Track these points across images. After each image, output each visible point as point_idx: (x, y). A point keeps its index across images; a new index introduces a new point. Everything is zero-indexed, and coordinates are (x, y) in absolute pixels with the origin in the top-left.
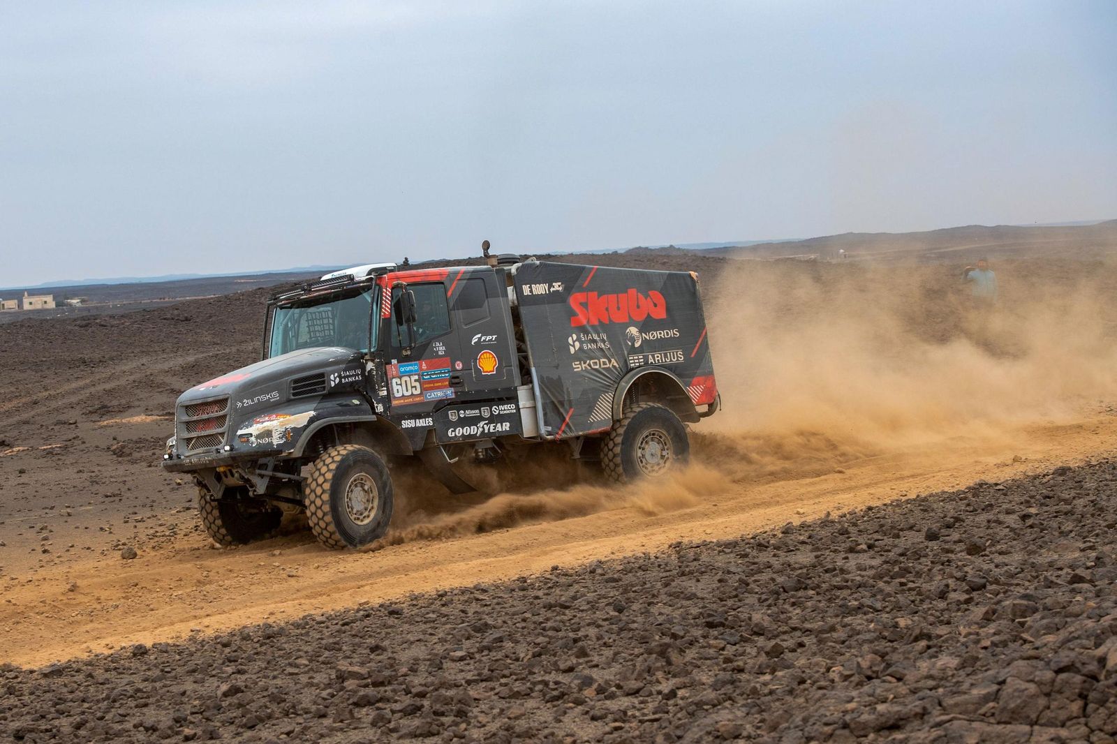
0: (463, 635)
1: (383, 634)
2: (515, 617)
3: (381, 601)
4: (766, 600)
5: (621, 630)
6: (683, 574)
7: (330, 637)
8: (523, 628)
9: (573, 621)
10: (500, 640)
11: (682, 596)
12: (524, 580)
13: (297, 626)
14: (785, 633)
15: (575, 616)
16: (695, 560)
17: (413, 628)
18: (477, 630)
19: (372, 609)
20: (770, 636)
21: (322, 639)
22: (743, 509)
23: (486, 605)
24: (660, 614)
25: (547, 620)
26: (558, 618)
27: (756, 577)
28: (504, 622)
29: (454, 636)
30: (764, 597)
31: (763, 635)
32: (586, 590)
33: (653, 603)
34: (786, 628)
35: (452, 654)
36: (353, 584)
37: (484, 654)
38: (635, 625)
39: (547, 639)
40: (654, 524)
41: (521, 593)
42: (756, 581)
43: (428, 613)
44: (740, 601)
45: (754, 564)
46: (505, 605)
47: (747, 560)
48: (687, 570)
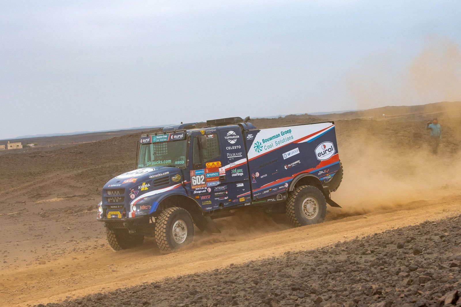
0: (185, 296)
1: (150, 297)
2: (210, 288)
3: (152, 281)
4: (322, 277)
5: (255, 292)
6: (288, 266)
7: (126, 299)
8: (212, 293)
9: (235, 289)
10: (201, 298)
11: (285, 276)
12: (217, 270)
13: (113, 294)
14: (325, 292)
15: (236, 287)
16: (294, 259)
17: (164, 294)
18: (192, 294)
19: (147, 285)
20: (318, 293)
21: (123, 299)
22: (321, 236)
23: (198, 282)
24: (274, 285)
25: (224, 288)
26: (229, 288)
27: (320, 267)
28: (205, 290)
29: (181, 297)
30: (321, 276)
31: (315, 293)
32: (244, 274)
33: (272, 280)
34: (326, 290)
35: (178, 305)
36: (141, 274)
37: (193, 305)
38: (262, 290)
39: (222, 297)
40: (280, 243)
41: (215, 277)
42: (319, 269)
43: (172, 287)
44: (310, 278)
45: (320, 261)
46: (207, 282)
47: (317, 259)
48: (290, 264)
